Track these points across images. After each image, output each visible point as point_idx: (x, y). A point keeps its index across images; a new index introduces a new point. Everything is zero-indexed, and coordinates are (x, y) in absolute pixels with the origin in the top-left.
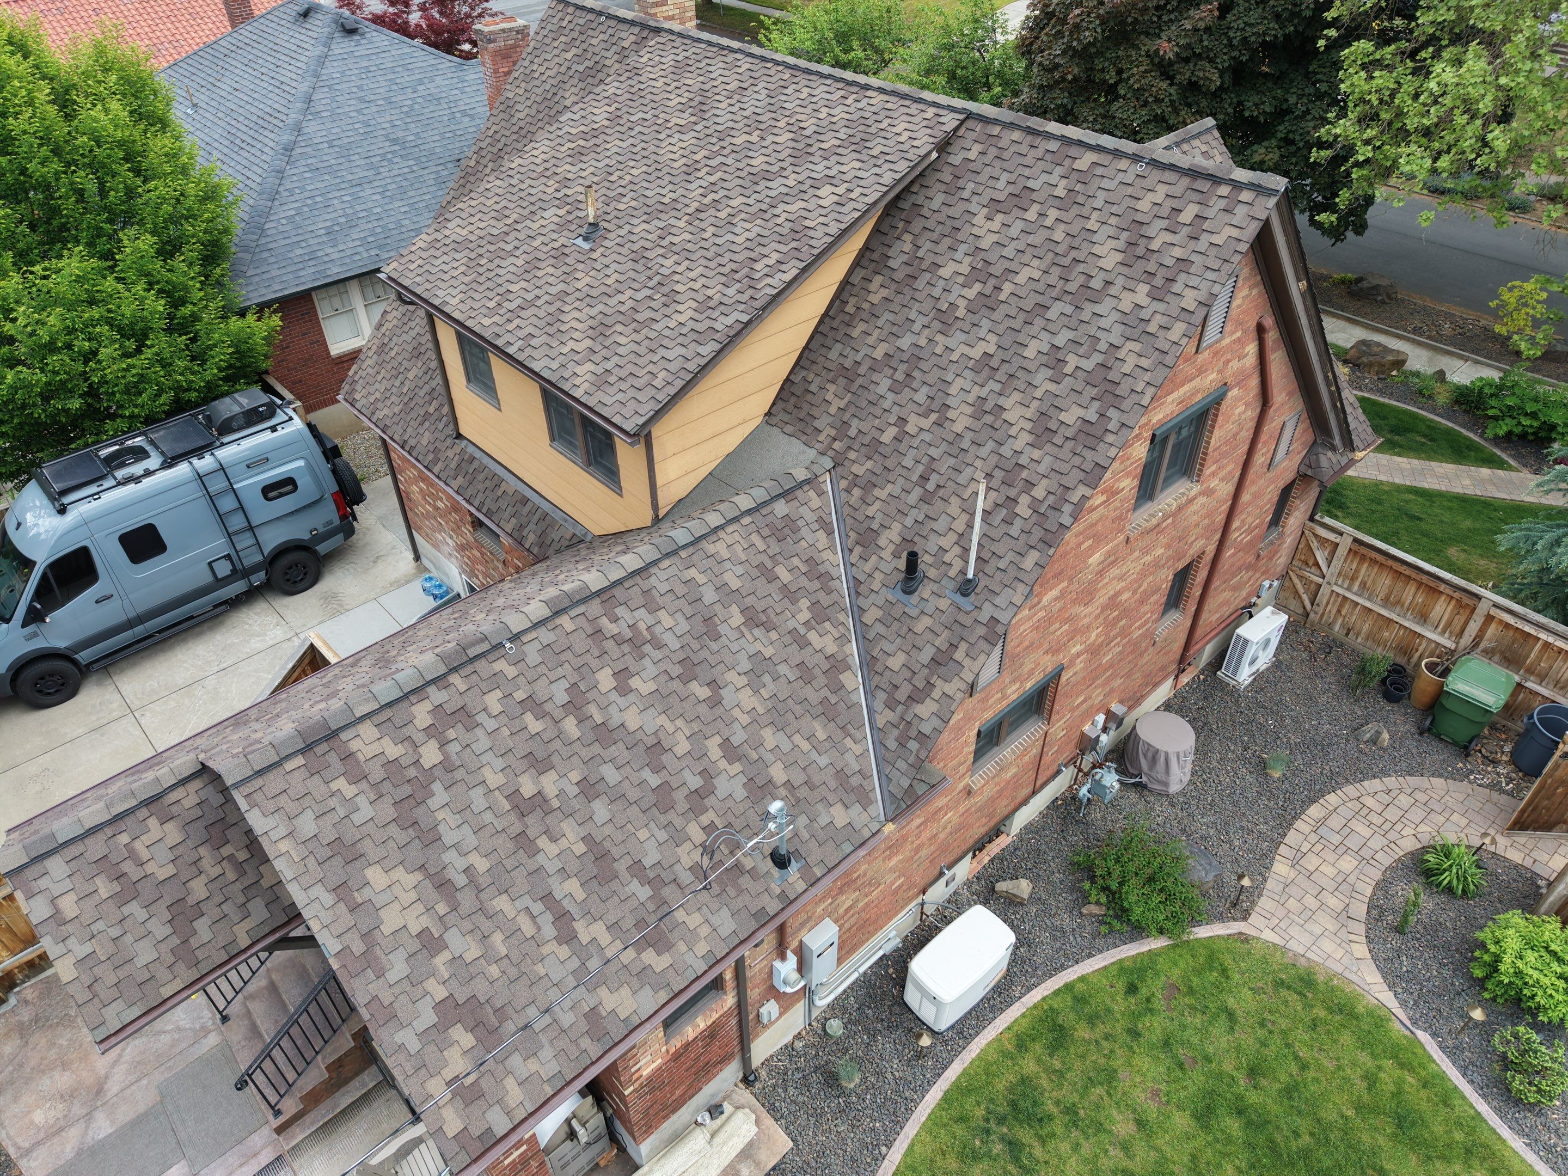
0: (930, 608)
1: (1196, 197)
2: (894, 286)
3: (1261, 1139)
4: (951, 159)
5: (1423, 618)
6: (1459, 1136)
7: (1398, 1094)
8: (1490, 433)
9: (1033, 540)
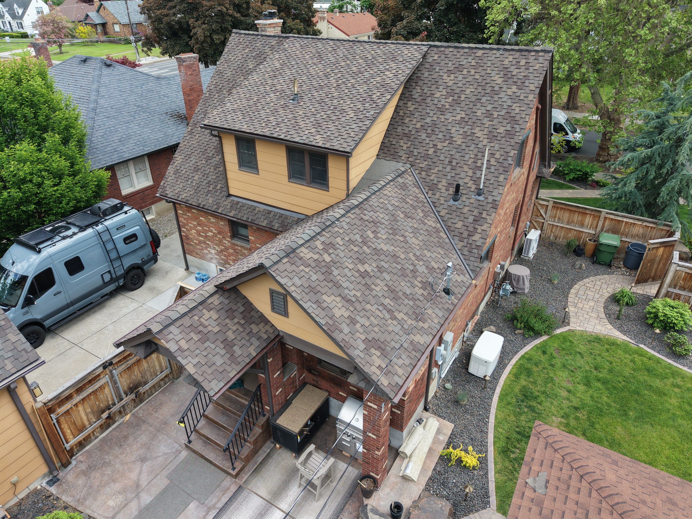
0: (467, 203)
1: (524, 57)
2: (417, 104)
3: (609, 386)
4: (427, 60)
5: (582, 225)
6: (667, 371)
7: (643, 363)
8: (567, 179)
9: (501, 171)
